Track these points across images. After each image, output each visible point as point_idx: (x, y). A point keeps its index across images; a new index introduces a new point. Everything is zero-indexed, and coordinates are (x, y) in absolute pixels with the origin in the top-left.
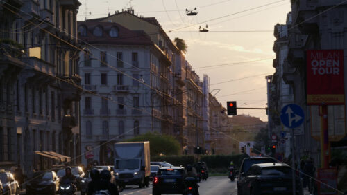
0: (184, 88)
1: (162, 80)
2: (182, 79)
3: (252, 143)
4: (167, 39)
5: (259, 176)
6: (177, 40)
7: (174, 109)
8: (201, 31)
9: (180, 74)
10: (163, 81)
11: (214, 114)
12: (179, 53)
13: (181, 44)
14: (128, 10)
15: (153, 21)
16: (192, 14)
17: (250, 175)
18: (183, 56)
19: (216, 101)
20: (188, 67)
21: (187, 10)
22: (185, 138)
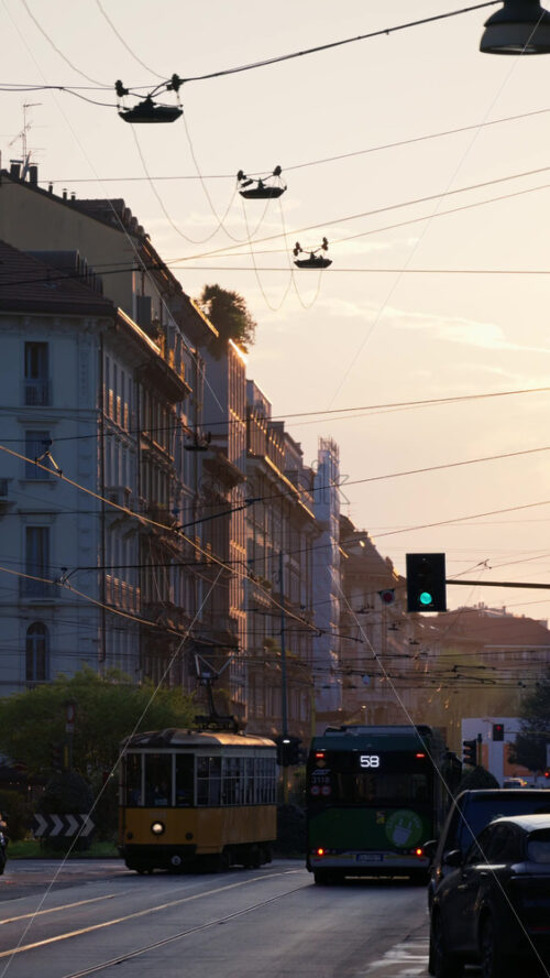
0: (236, 496)
1: (147, 459)
2: (230, 459)
3: (513, 726)
4: (172, 289)
5: (515, 867)
6: (213, 293)
7: (192, 578)
8: (301, 264)
9: (225, 437)
10: (150, 464)
11: (358, 601)
12: (219, 350)
13: (228, 312)
14: (15, 168)
15: (113, 215)
16: (264, 192)
17: (482, 861)
18: (236, 362)
19: (370, 548)
20: (255, 408)
21: (241, 176)
22: (235, 697)
